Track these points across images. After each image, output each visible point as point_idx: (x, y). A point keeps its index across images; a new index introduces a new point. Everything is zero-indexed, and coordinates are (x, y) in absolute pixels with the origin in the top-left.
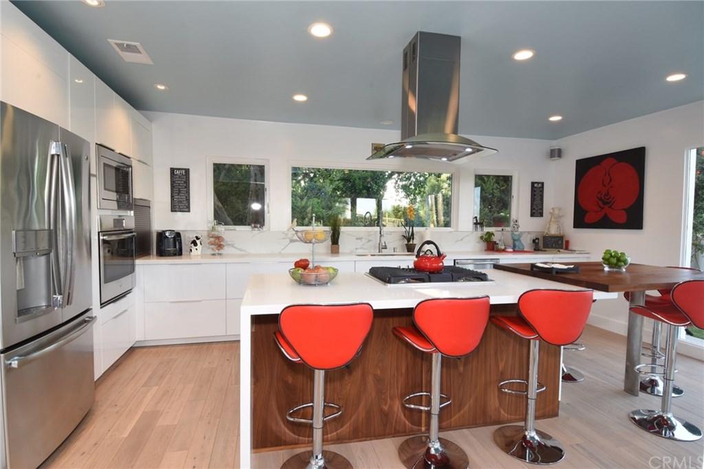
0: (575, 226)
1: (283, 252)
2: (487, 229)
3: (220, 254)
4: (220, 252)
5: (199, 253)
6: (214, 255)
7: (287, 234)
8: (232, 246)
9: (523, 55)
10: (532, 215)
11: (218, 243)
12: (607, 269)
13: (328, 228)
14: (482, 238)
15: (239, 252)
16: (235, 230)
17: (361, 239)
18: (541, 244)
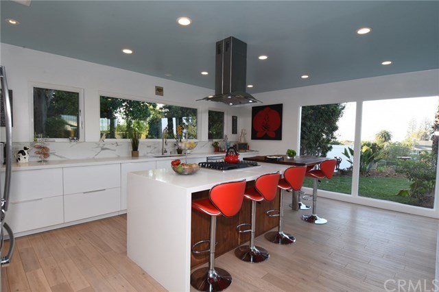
0: (252, 139)
1: (96, 157)
2: (215, 140)
3: (46, 161)
4: (45, 160)
5: (27, 161)
6: (41, 161)
7: (99, 145)
8: (54, 154)
9: (263, 58)
10: (233, 133)
11: (44, 153)
12: (289, 158)
13: (129, 140)
14: (213, 145)
15: (60, 159)
16: (54, 141)
17: (150, 147)
18: (237, 148)
